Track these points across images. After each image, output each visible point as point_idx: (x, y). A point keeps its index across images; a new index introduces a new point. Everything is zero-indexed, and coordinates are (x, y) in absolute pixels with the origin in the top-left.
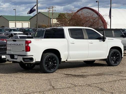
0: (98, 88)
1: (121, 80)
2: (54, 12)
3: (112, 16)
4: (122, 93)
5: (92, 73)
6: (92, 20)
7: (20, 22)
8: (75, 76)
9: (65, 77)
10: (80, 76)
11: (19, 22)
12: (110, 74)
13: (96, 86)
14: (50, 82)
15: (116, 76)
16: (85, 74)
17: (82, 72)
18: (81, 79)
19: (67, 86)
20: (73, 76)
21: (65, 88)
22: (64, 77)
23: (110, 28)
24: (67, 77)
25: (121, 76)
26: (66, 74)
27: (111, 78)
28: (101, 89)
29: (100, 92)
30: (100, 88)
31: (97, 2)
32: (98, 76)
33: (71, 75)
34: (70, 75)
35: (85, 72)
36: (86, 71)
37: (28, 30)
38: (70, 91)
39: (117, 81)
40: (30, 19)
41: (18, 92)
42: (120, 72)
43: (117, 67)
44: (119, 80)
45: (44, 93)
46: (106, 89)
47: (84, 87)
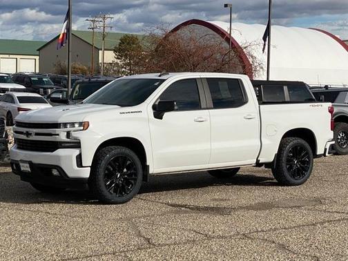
0: (273, 245)
1: (328, 222)
2: (107, 30)
3: (274, 47)
4: (343, 259)
5: (243, 202)
6: (218, 56)
7: (11, 56)
8: (198, 209)
9: (171, 212)
10: (212, 209)
11: (7, 56)
12: (291, 204)
13: (266, 237)
14: (135, 227)
15: (311, 210)
16: (224, 204)
17: (215, 200)
18: (218, 218)
19: (184, 238)
20: (192, 209)
21: (180, 243)
22: (168, 212)
23: (266, 79)
24: (177, 212)
25: (325, 211)
26: (172, 205)
27: (299, 217)
28: (283, 247)
29: (282, 256)
30: (278, 244)
31: (226, 6)
32: (260, 209)
33: (185, 206)
34: (182, 206)
35: (222, 200)
36: (224, 196)
37: (40, 81)
38: (199, 252)
39: (319, 225)
40: (38, 50)
41: (53, 253)
42: (319, 201)
43: (304, 185)
44: (322, 223)
45: (126, 256)
46: (295, 248)
47: (233, 240)
